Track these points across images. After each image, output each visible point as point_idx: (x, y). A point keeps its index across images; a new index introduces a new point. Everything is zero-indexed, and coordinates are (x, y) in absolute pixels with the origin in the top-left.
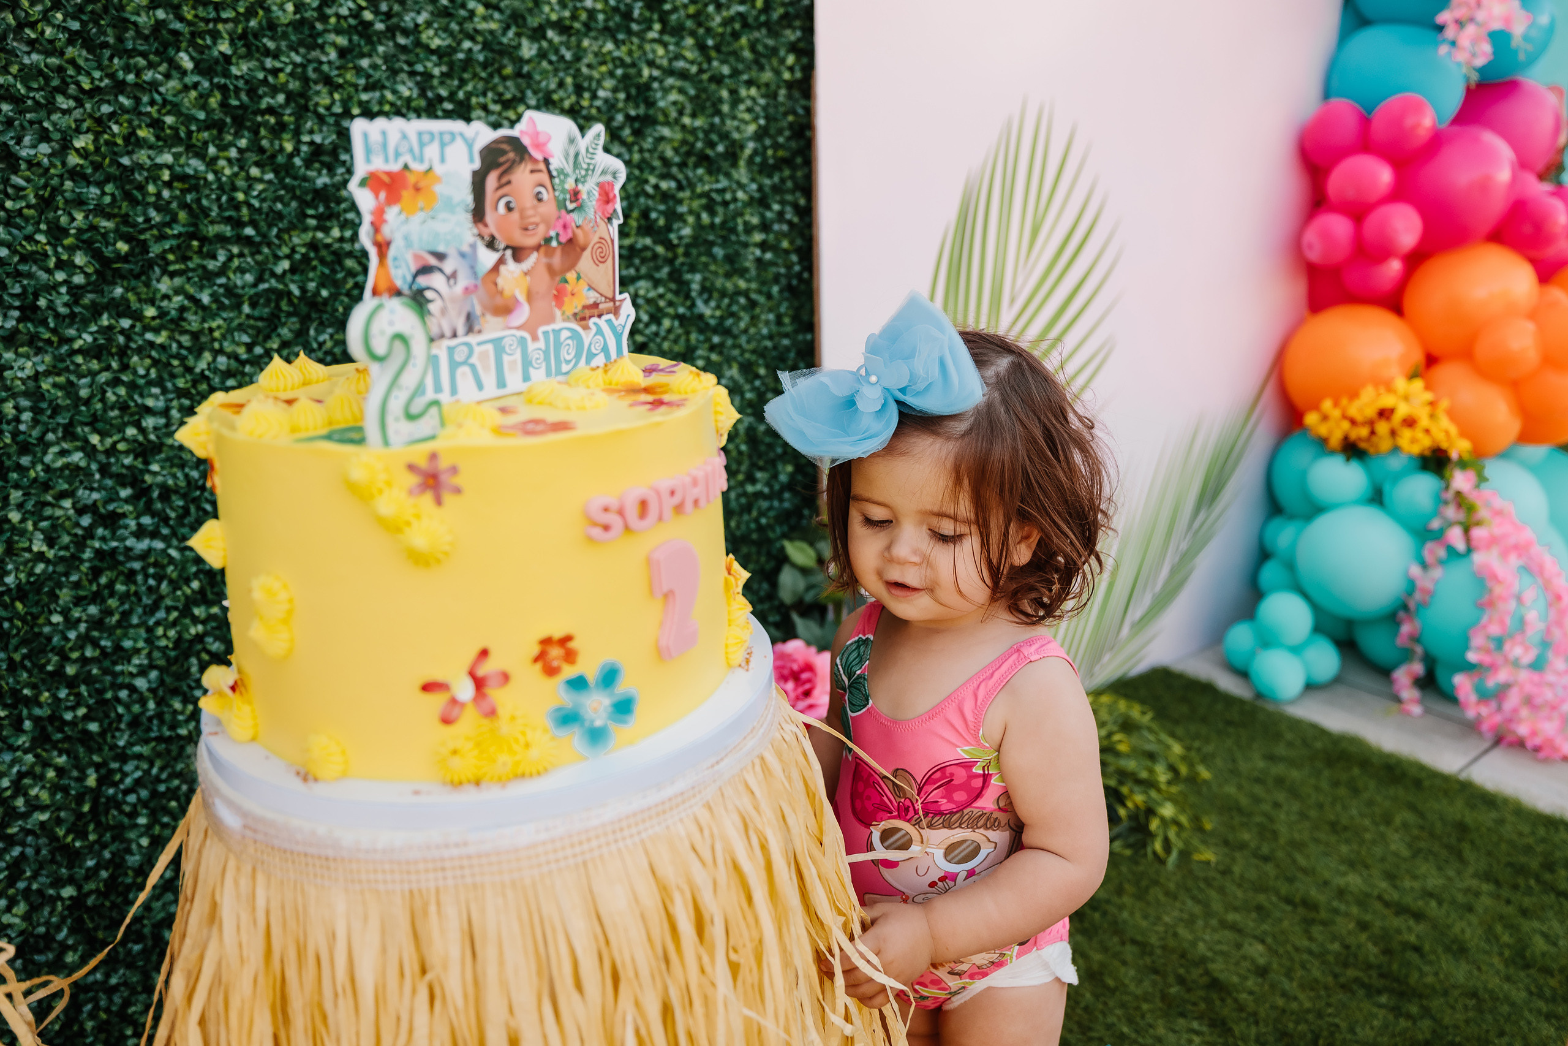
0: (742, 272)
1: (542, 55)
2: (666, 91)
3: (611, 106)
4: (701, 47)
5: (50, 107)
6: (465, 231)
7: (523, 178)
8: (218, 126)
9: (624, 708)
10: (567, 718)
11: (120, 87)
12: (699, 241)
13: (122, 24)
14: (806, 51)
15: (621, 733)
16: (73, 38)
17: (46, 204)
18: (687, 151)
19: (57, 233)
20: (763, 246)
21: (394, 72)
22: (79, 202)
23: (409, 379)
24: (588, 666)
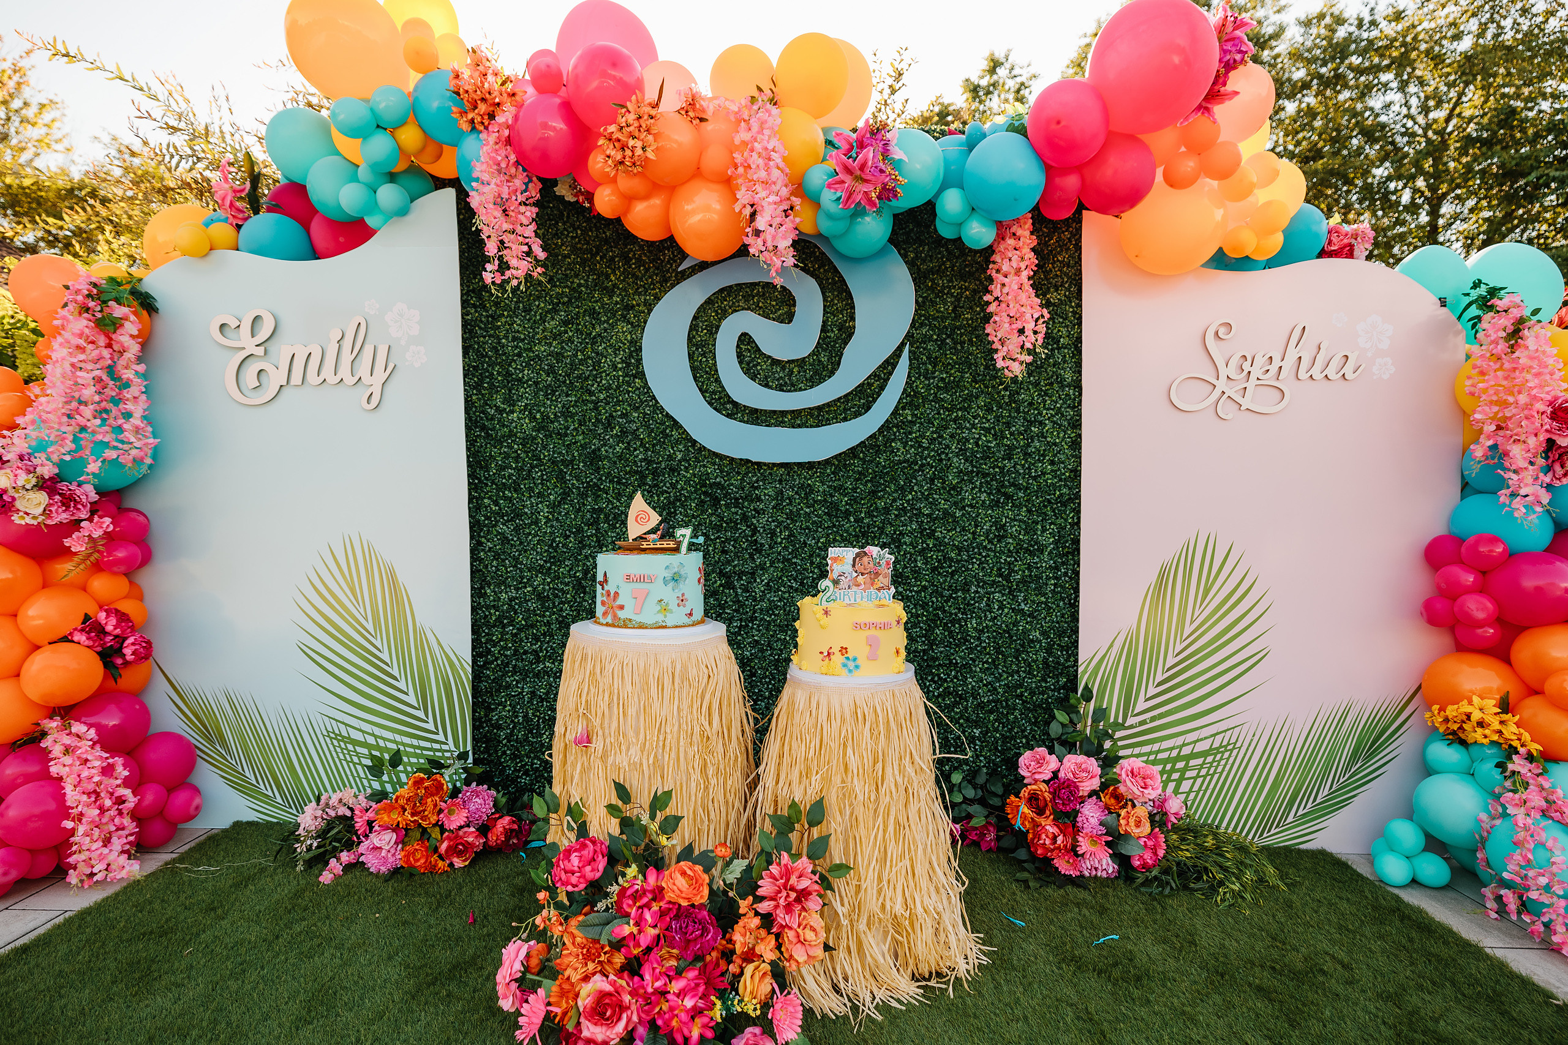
0: (1044, 595)
1: (963, 515)
2: (1012, 527)
3: (988, 532)
4: (1029, 511)
5: (817, 531)
6: (850, 569)
7: (866, 559)
8: (857, 536)
9: (857, 667)
10: (845, 665)
11: (834, 526)
12: (1023, 581)
13: (838, 510)
14: (1077, 511)
15: (856, 673)
16: (825, 514)
17: (811, 556)
18: (1019, 547)
19: (812, 563)
20: (1055, 585)
21: (911, 522)
22: (819, 555)
23: (828, 594)
24: (850, 655)
